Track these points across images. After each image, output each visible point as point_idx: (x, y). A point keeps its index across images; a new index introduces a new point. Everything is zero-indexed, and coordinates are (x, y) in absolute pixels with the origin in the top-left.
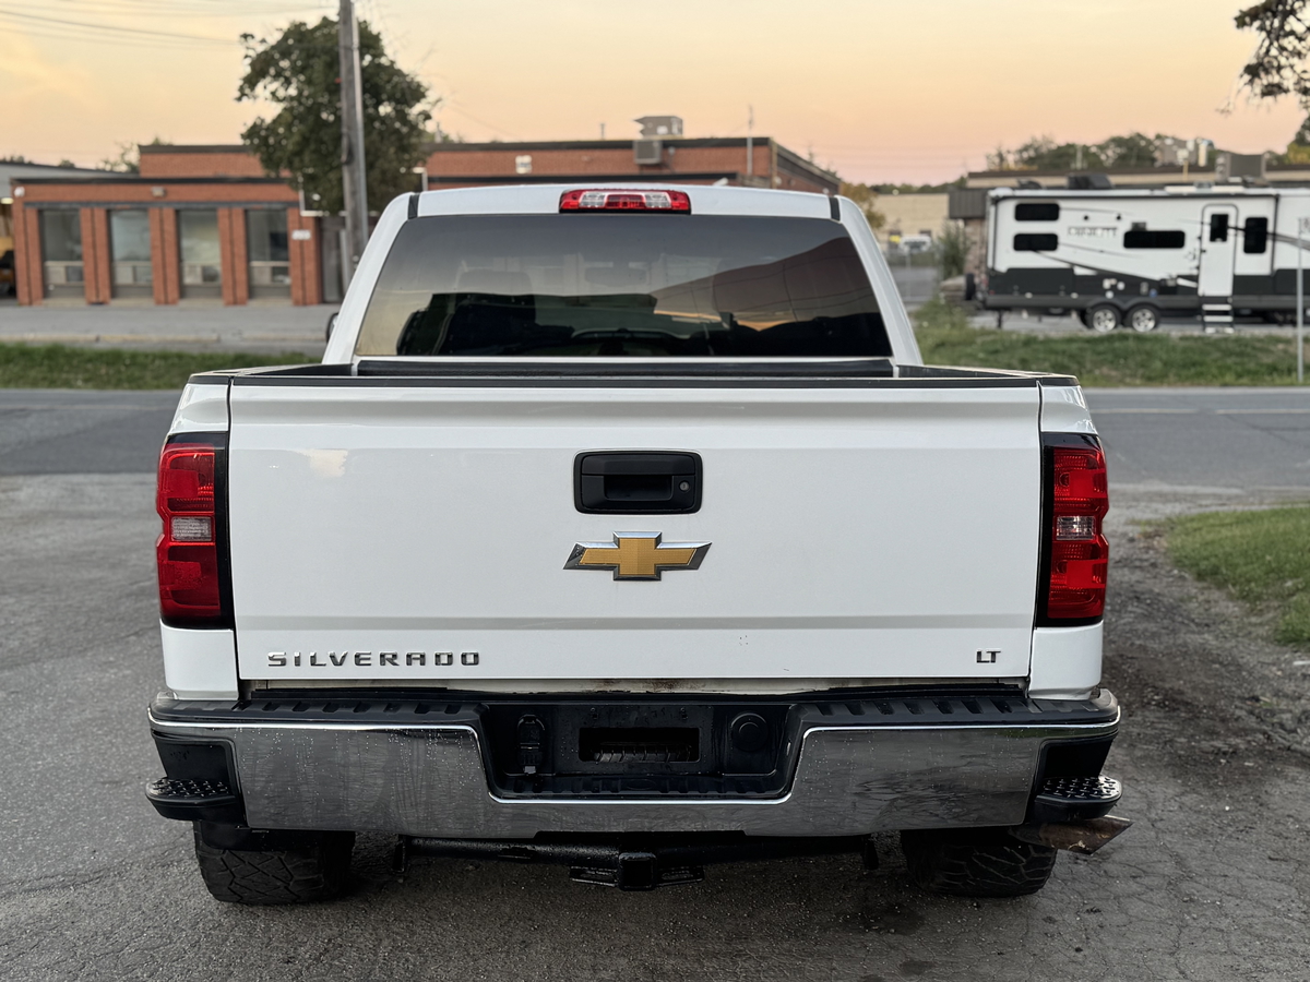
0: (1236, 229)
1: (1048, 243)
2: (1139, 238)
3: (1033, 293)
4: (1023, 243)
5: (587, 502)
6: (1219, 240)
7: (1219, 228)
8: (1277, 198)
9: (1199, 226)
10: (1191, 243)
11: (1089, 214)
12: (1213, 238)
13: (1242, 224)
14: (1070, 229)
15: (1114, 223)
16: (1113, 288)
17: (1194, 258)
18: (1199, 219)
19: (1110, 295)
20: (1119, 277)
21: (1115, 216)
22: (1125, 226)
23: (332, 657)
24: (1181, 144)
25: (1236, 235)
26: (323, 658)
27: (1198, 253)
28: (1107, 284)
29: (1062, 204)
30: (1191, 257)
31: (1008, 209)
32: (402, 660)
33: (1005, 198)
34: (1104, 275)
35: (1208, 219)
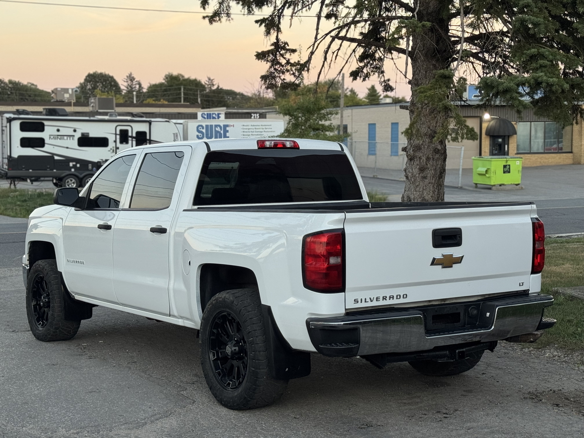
0: (132, 137)
1: (40, 143)
2: (86, 141)
3: (33, 170)
4: (25, 143)
5: (437, 244)
6: (124, 143)
7: (124, 137)
8: (150, 123)
9: (114, 135)
10: (111, 144)
11: (60, 128)
12: (121, 142)
13: (134, 135)
14: (50, 135)
15: (73, 133)
16: (74, 166)
17: (113, 151)
18: (114, 132)
19: (73, 170)
20: (77, 161)
21: (73, 129)
22: (78, 135)
23: (370, 299)
24: (66, 90)
25: (132, 140)
26: (368, 300)
27: (115, 149)
28: (71, 164)
29: (46, 123)
30: (112, 151)
31: (16, 125)
32: (388, 298)
33: (15, 119)
34: (69, 159)
35: (118, 132)
